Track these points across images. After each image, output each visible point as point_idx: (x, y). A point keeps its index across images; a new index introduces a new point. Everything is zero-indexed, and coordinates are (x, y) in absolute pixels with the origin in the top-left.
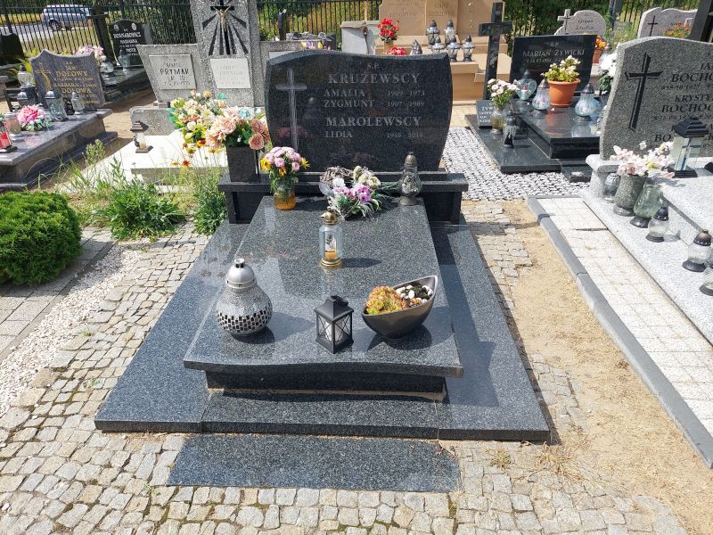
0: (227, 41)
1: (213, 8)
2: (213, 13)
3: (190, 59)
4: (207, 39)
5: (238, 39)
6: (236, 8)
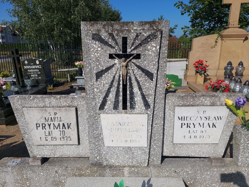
1: (111, 57)
2: (111, 62)
3: (74, 112)
4: (100, 92)
5: (139, 93)
6: (142, 57)
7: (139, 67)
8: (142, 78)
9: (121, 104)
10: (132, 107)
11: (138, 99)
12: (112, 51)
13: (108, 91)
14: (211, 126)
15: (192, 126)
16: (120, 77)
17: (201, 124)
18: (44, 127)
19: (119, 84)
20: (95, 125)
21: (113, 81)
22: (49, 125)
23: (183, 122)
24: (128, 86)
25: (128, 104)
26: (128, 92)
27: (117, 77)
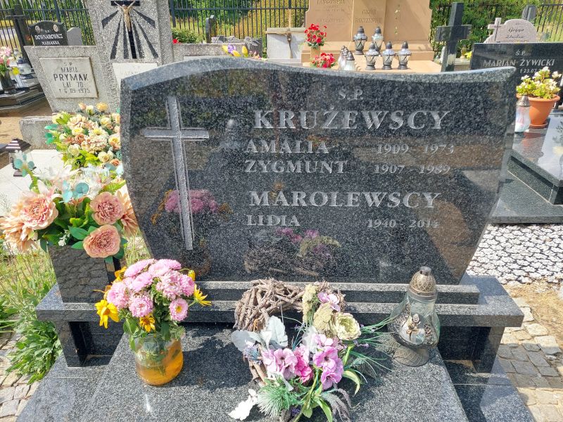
0: (132, 43)
1: (113, 4)
2: (113, 10)
3: (89, 63)
4: (108, 40)
5: (145, 41)
6: (142, 4)
7: (140, 14)
8: (146, 26)
9: (130, 52)
10: (141, 56)
11: (145, 47)
13: (117, 37)
16: (124, 24)
18: (61, 78)
19: (125, 32)
20: (110, 76)
21: (119, 29)
22: (67, 76)
24: (134, 35)
25: (137, 53)
26: (135, 40)
27: (122, 25)
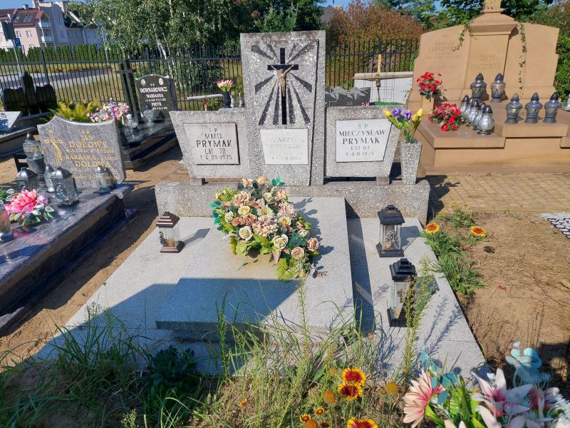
0: (284, 109)
1: (270, 68)
2: (270, 73)
3: (234, 129)
4: (260, 105)
5: (299, 105)
6: (300, 67)
7: (298, 79)
8: (301, 90)
9: (280, 118)
10: (292, 122)
11: (298, 112)
12: (271, 63)
13: (268, 105)
14: (374, 141)
15: (354, 141)
16: (279, 89)
17: (364, 140)
18: (204, 145)
19: (278, 97)
20: (255, 141)
21: (272, 94)
22: (210, 142)
23: (345, 137)
24: (287, 99)
25: (288, 118)
26: (287, 105)
27: (276, 90)
